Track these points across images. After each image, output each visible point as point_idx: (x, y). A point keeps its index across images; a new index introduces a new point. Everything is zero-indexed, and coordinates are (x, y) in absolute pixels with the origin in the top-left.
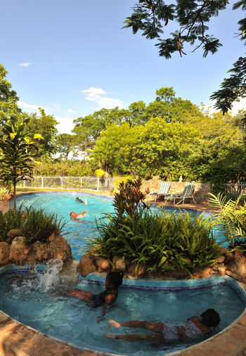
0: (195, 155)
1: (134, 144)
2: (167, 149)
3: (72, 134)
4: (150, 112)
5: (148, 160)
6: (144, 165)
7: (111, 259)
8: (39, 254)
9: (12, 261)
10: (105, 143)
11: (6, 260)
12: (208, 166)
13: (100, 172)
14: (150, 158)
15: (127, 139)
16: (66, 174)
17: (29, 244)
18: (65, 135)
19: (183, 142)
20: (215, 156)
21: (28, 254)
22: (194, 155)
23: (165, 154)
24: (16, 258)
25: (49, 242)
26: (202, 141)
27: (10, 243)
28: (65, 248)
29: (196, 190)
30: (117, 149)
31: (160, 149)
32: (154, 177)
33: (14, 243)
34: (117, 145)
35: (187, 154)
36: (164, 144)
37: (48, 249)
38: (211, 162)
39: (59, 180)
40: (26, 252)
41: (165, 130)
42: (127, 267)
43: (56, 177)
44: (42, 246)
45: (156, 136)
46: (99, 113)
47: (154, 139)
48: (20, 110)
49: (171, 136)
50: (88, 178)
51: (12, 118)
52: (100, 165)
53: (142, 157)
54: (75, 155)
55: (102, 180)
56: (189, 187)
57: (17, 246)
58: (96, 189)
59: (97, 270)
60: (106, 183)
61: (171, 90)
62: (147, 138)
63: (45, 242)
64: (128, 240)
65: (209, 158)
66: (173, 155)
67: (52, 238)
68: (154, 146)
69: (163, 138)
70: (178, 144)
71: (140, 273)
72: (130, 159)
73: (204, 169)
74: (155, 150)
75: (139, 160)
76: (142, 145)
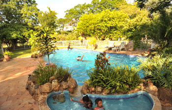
0: (126, 27)
1: (96, 24)
2: (112, 26)
3: (64, 18)
4: (102, 4)
5: (103, 31)
6: (101, 33)
7: (95, 87)
8: (64, 87)
9: (53, 91)
10: (82, 24)
12: (132, 32)
13: (81, 38)
14: (104, 30)
15: (92, 21)
16: (65, 39)
17: (60, 82)
18: (61, 19)
19: (120, 21)
20: (135, 28)
21: (60, 87)
23: (111, 28)
24: (55, 89)
25: (68, 81)
26: (129, 20)
27: (51, 83)
29: (126, 44)
30: (87, 26)
31: (109, 25)
32: (106, 39)
34: (88, 25)
35: (122, 27)
36: (110, 23)
37: (68, 84)
38: (133, 30)
39: (62, 42)
42: (102, 90)
43: (60, 41)
44: (65, 83)
45: (106, 19)
46: (77, 7)
47: (105, 21)
48: (39, 10)
49: (114, 19)
50: (75, 41)
51: (36, 15)
52: (80, 34)
53: (100, 30)
54: (67, 28)
55: (82, 42)
56: (123, 43)
57: (54, 84)
58: (79, 45)
60: (84, 43)
62: (102, 21)
63: (66, 81)
64: (102, 80)
65: (132, 29)
66: (115, 28)
67: (68, 79)
68: (106, 24)
69: (110, 20)
70: (117, 23)
71: (108, 92)
72: (94, 31)
73: (130, 34)
74: (106, 26)
75: (99, 31)
76: (100, 24)
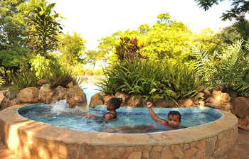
2: (164, 50)
7: (114, 95)
8: (60, 95)
9: (40, 101)
11: (36, 100)
16: (92, 74)
17: (53, 87)
19: (176, 44)
21: (53, 95)
22: (185, 53)
24: (43, 98)
25: (68, 87)
27: (39, 88)
28: (81, 94)
31: (159, 50)
33: (42, 88)
35: (179, 53)
36: (161, 46)
37: (68, 92)
39: (87, 78)
40: (51, 94)
41: (163, 36)
42: (127, 99)
43: (85, 77)
44: (63, 89)
45: (156, 40)
46: (116, 34)
47: (155, 43)
49: (167, 40)
57: (44, 90)
59: (104, 104)
61: (167, 15)
62: (150, 43)
63: (65, 87)
66: (170, 54)
67: (70, 85)
68: (154, 48)
69: (161, 42)
70: (172, 45)
71: (136, 103)
74: (155, 51)
76: (146, 48)
